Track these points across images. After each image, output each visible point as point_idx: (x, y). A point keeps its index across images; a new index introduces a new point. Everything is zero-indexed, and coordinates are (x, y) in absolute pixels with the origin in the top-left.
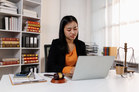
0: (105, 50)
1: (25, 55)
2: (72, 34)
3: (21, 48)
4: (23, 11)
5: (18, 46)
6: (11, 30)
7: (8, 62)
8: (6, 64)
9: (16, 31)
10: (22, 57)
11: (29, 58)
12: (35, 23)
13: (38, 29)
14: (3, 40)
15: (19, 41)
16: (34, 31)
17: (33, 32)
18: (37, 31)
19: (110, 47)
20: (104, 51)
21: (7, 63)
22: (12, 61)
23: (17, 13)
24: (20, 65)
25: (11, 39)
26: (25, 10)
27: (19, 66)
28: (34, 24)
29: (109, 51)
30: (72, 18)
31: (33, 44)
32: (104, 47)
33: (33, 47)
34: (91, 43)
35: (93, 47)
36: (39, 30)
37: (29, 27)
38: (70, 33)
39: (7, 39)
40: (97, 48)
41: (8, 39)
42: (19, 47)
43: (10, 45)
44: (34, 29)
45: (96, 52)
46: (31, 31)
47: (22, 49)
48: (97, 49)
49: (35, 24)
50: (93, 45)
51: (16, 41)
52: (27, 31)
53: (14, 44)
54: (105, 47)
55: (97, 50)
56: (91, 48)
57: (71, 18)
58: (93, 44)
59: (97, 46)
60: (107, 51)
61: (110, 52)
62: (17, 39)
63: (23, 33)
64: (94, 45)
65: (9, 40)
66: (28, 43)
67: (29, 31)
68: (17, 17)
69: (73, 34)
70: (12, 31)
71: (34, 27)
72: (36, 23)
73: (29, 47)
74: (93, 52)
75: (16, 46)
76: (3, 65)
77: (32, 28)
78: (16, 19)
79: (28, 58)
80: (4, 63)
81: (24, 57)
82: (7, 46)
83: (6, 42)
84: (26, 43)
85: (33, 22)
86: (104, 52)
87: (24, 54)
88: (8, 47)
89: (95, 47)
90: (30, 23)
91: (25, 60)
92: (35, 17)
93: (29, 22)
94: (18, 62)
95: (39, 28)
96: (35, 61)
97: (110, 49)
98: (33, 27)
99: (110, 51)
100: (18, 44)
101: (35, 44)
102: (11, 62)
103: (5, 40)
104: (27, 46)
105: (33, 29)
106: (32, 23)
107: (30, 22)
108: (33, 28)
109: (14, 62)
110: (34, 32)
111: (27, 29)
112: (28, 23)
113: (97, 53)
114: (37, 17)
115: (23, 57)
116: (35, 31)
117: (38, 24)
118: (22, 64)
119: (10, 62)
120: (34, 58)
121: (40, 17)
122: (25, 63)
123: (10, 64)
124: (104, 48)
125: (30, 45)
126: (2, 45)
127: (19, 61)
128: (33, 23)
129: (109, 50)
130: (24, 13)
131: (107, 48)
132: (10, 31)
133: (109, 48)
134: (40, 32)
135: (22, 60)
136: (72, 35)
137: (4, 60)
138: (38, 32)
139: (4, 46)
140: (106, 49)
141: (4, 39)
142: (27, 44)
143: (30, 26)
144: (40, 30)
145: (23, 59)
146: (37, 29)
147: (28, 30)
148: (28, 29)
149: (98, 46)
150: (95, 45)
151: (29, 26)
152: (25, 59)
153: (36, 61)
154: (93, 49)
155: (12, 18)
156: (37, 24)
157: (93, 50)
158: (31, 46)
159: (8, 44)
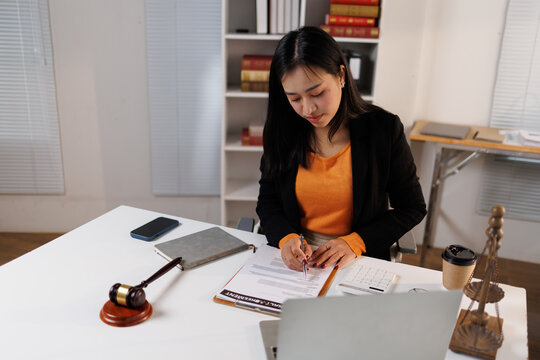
13: (370, 22)
14: (246, 68)
16: (349, 31)
17: (345, 35)
18: (363, 31)
36: (374, 25)
37: (333, 20)
39: (257, 63)
44: (353, 25)
46: (339, 36)
71: (354, 17)
76: (243, 145)
80: (248, 139)
82: (255, 86)
83: (253, 75)
88: (258, 90)
90: (337, 3)
95: (377, 18)
98: (348, 17)
103: (252, 67)
105: (347, 25)
108: (351, 21)
110: (352, 36)
116: (357, 32)
117: (374, 0)
126: (245, 82)
128: (348, 3)
134: (377, 37)
138: (368, 36)
141: (248, 63)
143: (338, 16)
144: (379, 30)
146: (364, 25)
148: (329, 25)
151: (331, 15)
159: (259, 80)
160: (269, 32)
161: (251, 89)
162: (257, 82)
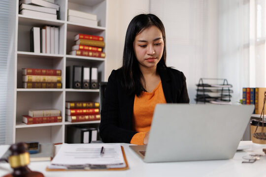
0: (248, 95)
1: (73, 105)
2: (149, 55)
3: (64, 90)
4: (69, 14)
5: (59, 85)
6: (46, 52)
7: (39, 118)
8: (34, 122)
9: (56, 55)
10: (66, 108)
11: (81, 111)
12: (94, 38)
13: (100, 50)
14: (29, 74)
15: (60, 75)
16: (91, 54)
17: (88, 56)
18: (97, 54)
19: (258, 88)
20: (243, 98)
21: (37, 119)
22: (47, 115)
23: (56, 18)
24: (64, 123)
25: (44, 71)
26: (72, 12)
27: (61, 126)
28: (92, 39)
29: (256, 98)
30: (151, 20)
31: (88, 81)
32: (244, 88)
33: (90, 88)
34: (217, 79)
35: (221, 89)
36: (102, 52)
37: (81, 47)
38: (146, 52)
39: (36, 71)
40: (229, 90)
41: (39, 71)
42: (61, 87)
43: (42, 83)
44: (92, 51)
45: (227, 98)
46: (85, 56)
47: (67, 92)
48: (229, 93)
49: (95, 40)
50: (221, 85)
51: (55, 74)
52: (77, 55)
53: (50, 81)
54: (246, 88)
55: (230, 96)
56: (217, 91)
57: (149, 19)
58: (222, 82)
59: (229, 86)
60: (251, 98)
61: (258, 99)
62: (58, 72)
63: (68, 59)
64: (224, 85)
65: (41, 74)
66: (80, 80)
67: (82, 55)
68: (58, 26)
69: (151, 55)
70: (48, 54)
71: (92, 46)
72: (96, 38)
73: (82, 88)
74: (222, 100)
75: (55, 85)
76: (28, 124)
77: (86, 48)
78: (56, 30)
79: (78, 111)
80: (31, 120)
81: (72, 108)
82: (36, 84)
83: (34, 78)
84: (76, 80)
85: (89, 36)
86: (244, 100)
87: (71, 102)
88: (38, 88)
89: (226, 88)
90: (84, 38)
91: (72, 115)
92: (94, 25)
93: (82, 37)
94: (59, 118)
95: (103, 48)
96: (93, 117)
97: (258, 93)
98: (89, 46)
99: (258, 97)
100: (60, 82)
101: (94, 82)
102: (45, 119)
103: (33, 74)
104: (78, 85)
105: (89, 51)
106: (87, 37)
107: (84, 36)
108: (90, 48)
109: (50, 117)
110: (92, 56)
111: (76, 50)
112: (80, 38)
113: (230, 101)
114: (99, 24)
115: (69, 107)
116: (94, 54)
117: (101, 39)
118: (67, 123)
119: (42, 118)
120: (91, 111)
121: (105, 26)
122: (73, 121)
123: (42, 122)
124: (245, 91)
125: (82, 84)
126: (27, 82)
127: (61, 115)
128: (89, 39)
129: (256, 95)
130: (70, 18)
131: (252, 90)
132: (43, 54)
133: (256, 91)
134: (104, 57)
135: (66, 115)
136: (149, 57)
137: (31, 114)
138: (100, 56)
139: (31, 85)
140: (250, 93)
141: (30, 71)
142: (78, 82)
143: (84, 45)
144: (104, 53)
145: (69, 112)
146: (97, 51)
147: (79, 53)
148: (80, 50)
149: (232, 86)
150: (226, 83)
151: (81, 45)
152: (73, 111)
153: (95, 117)
154: (222, 92)
155: (48, 28)
156: (98, 40)
157: (222, 95)
158: (86, 85)
159: (38, 81)
160: (41, 51)
161: (33, 87)
162: (38, 83)
